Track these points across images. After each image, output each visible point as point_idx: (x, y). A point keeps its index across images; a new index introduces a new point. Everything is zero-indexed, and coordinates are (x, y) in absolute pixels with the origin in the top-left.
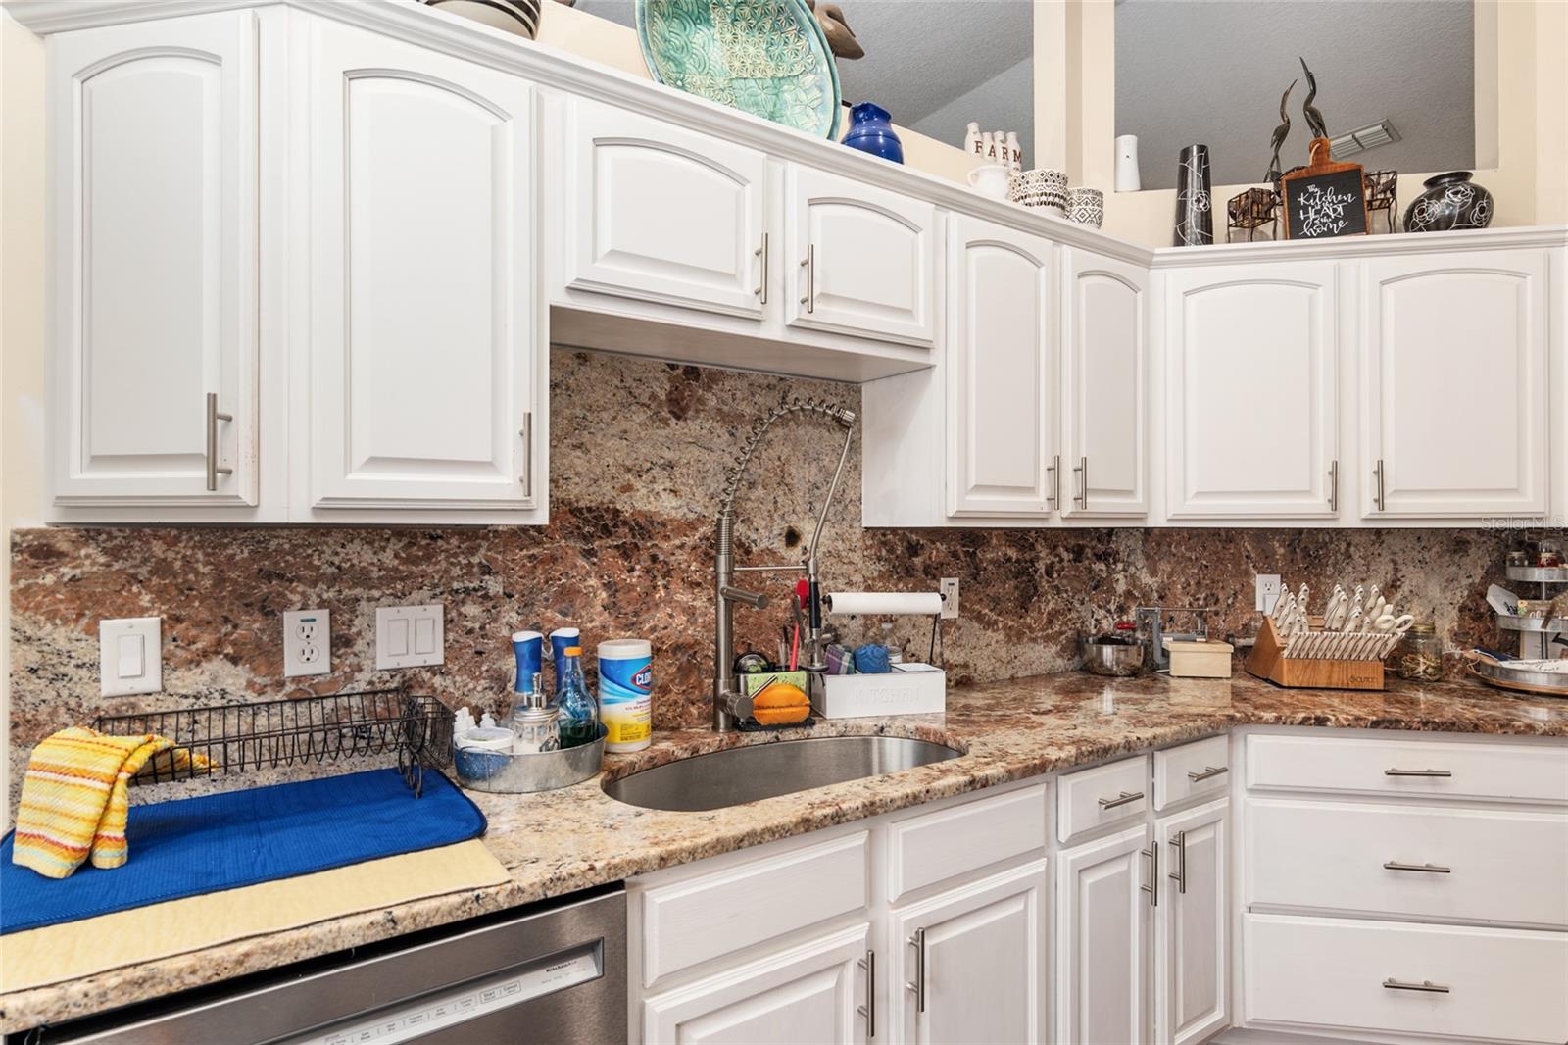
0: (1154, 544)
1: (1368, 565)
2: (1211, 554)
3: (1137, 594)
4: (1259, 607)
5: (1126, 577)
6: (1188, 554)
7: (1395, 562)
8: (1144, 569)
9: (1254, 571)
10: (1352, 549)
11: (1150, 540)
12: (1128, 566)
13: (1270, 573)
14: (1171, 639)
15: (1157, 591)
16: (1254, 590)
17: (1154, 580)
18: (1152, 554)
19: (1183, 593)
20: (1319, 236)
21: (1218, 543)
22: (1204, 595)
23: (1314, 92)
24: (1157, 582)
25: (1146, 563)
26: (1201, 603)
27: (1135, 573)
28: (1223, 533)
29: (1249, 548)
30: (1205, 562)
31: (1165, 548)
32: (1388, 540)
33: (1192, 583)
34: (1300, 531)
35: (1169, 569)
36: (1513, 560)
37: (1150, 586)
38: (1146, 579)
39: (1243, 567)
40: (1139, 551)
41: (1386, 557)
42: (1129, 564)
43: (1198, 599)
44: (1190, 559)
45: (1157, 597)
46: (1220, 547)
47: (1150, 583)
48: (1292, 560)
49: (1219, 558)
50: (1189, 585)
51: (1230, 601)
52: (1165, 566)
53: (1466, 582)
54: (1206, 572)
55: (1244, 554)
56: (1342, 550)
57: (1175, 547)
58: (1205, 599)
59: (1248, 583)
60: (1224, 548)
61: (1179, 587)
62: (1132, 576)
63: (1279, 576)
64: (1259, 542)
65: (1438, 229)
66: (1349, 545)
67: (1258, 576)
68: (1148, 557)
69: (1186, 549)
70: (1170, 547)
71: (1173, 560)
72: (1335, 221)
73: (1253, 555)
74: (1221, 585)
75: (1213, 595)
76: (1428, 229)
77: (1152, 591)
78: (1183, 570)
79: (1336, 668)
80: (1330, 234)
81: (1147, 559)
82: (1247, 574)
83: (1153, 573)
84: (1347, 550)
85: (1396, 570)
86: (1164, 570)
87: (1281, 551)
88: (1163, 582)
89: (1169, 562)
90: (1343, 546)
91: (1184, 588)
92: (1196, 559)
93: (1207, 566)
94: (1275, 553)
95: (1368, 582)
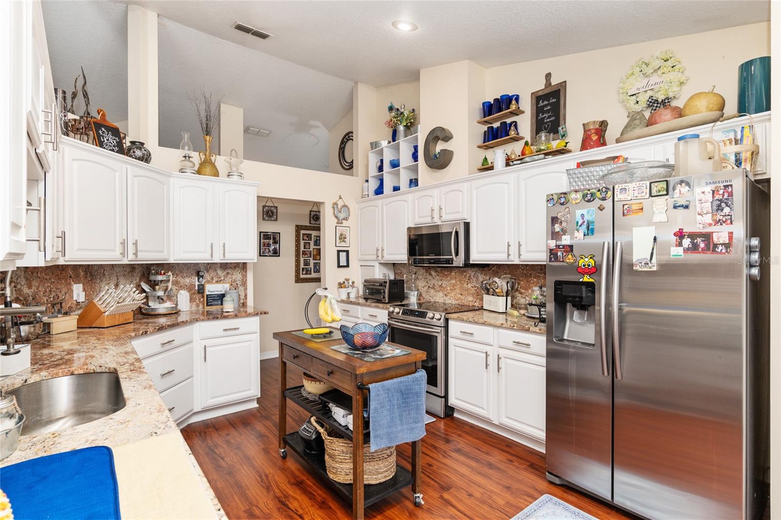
0: (30, 273)
1: (110, 278)
2: (55, 277)
3: (21, 299)
4: (75, 298)
5: (16, 290)
6: (46, 277)
7: (117, 276)
8: (25, 286)
9: (73, 283)
10: (105, 272)
11: (28, 271)
12: (17, 284)
13: (78, 283)
14: (47, 318)
15: (32, 296)
16: (72, 291)
17: (30, 290)
18: (29, 278)
19: (44, 296)
20: (110, 150)
21: (58, 271)
22: (53, 296)
23: (85, 83)
24: (31, 292)
25: (26, 282)
26: (52, 299)
27: (21, 288)
28: (61, 267)
29: (71, 273)
30: (53, 280)
31: (35, 274)
32: (116, 268)
33: (47, 290)
34: (89, 265)
35: (37, 285)
36: (152, 273)
37: (28, 294)
38: (26, 290)
39: (68, 281)
40: (22, 277)
41: (115, 274)
42: (18, 283)
43: (50, 298)
44: (47, 279)
45: (31, 299)
46: (59, 273)
47: (28, 292)
48: (86, 277)
49: (59, 278)
50: (46, 291)
51: (63, 297)
52: (35, 283)
53: (135, 282)
54: (54, 285)
55: (69, 275)
56: (102, 272)
57: (40, 274)
58: (53, 297)
59: (71, 289)
60: (61, 273)
61: (42, 293)
62: (19, 290)
63: (82, 284)
64: (75, 270)
65: (139, 160)
66: (104, 270)
67: (74, 285)
68: (27, 279)
69: (45, 275)
70: (37, 273)
71: (39, 280)
72: (114, 146)
73: (72, 276)
74: (60, 290)
75: (56, 295)
76: (136, 158)
77: (29, 296)
78: (44, 285)
79: (121, 317)
80: (113, 150)
81: (26, 281)
82: (70, 284)
83: (30, 287)
84: (103, 272)
85: (118, 279)
86: (35, 285)
87: (82, 274)
88: (34, 291)
89: (37, 281)
90: (102, 271)
91: (44, 293)
92: (49, 278)
93: (54, 282)
94: (80, 274)
95: (110, 284)
